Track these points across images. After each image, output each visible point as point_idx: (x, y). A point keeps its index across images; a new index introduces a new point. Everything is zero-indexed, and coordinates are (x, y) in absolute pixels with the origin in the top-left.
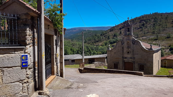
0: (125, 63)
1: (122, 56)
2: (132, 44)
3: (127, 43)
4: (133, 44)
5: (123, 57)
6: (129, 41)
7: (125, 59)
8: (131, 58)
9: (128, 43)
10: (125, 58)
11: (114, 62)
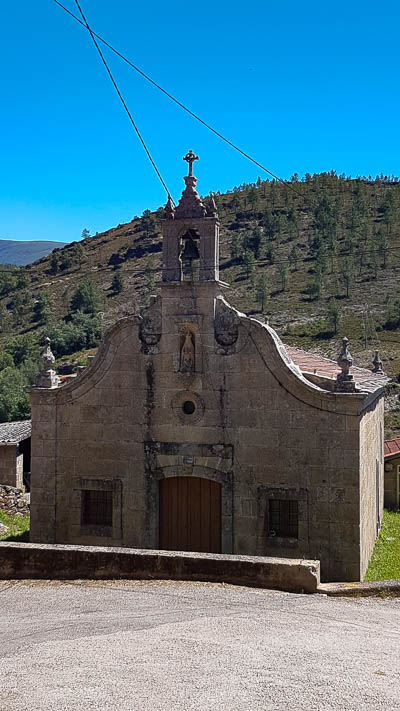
0: (163, 483)
1: (141, 438)
2: (212, 345)
3: (183, 339)
4: (223, 344)
5: (149, 443)
6: (194, 328)
7: (162, 460)
8: (210, 447)
9: (188, 337)
10: (168, 448)
11: (82, 482)
